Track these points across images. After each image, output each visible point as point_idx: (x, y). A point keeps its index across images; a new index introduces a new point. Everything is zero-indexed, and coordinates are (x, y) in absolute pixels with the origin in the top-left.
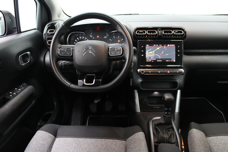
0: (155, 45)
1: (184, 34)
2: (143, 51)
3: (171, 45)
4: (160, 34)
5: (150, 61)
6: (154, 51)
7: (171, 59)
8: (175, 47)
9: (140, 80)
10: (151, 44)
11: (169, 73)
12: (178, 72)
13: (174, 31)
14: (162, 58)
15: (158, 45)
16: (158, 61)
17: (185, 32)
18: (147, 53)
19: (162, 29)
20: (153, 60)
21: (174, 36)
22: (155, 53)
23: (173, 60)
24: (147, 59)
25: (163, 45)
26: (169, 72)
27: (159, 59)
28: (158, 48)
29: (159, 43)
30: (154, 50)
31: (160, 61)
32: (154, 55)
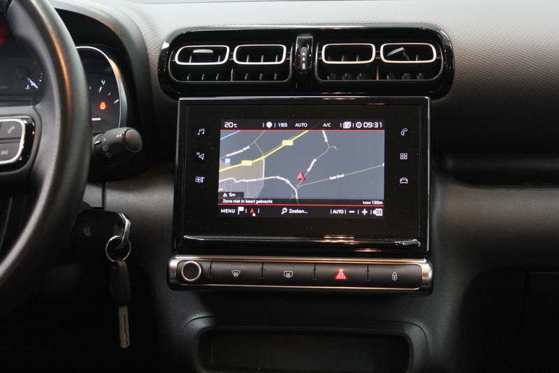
0: (269, 125)
1: (438, 61)
2: (202, 157)
3: (359, 125)
4: (304, 66)
5: (241, 209)
6: (262, 158)
7: (360, 202)
8: (383, 131)
9: (199, 322)
10: (250, 118)
11: (341, 283)
12: (395, 277)
13: (387, 50)
14: (307, 196)
15: (285, 125)
16: (284, 210)
17: (448, 53)
18: (225, 167)
19: (321, 35)
20: (255, 207)
21: (383, 76)
22: (271, 167)
23: (374, 208)
24: (225, 201)
25: (315, 125)
26: (341, 275)
27: (292, 203)
28: (288, 143)
29: (290, 115)
30: (265, 152)
31: (296, 211)
32: (263, 178)
